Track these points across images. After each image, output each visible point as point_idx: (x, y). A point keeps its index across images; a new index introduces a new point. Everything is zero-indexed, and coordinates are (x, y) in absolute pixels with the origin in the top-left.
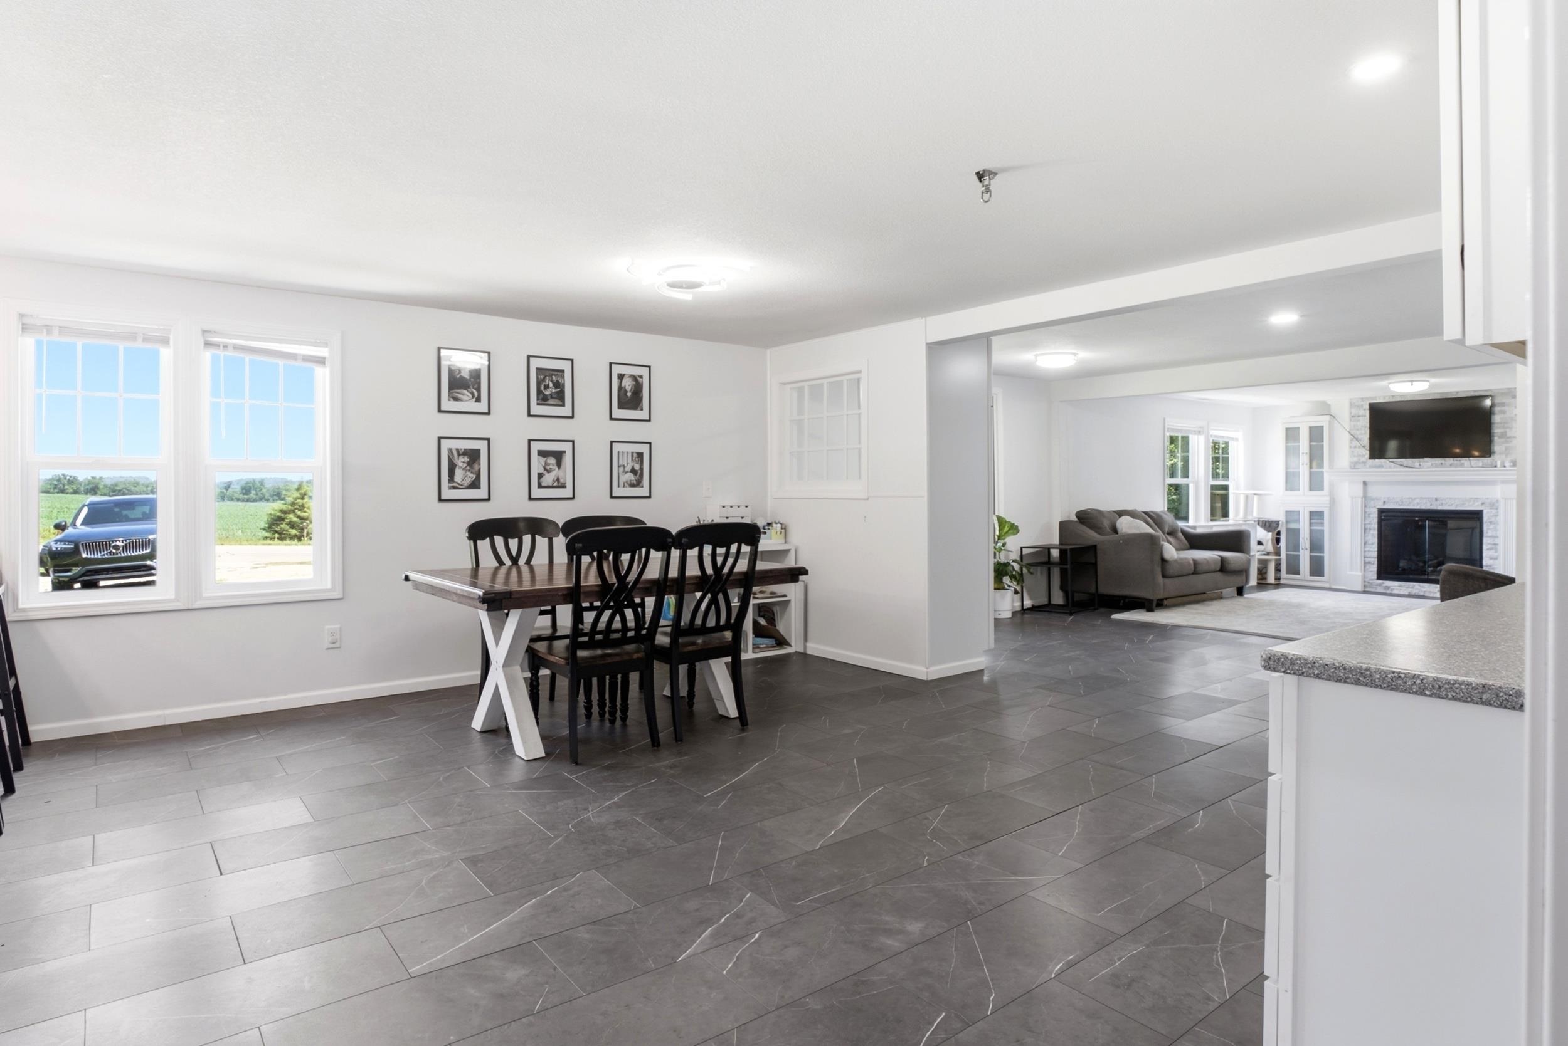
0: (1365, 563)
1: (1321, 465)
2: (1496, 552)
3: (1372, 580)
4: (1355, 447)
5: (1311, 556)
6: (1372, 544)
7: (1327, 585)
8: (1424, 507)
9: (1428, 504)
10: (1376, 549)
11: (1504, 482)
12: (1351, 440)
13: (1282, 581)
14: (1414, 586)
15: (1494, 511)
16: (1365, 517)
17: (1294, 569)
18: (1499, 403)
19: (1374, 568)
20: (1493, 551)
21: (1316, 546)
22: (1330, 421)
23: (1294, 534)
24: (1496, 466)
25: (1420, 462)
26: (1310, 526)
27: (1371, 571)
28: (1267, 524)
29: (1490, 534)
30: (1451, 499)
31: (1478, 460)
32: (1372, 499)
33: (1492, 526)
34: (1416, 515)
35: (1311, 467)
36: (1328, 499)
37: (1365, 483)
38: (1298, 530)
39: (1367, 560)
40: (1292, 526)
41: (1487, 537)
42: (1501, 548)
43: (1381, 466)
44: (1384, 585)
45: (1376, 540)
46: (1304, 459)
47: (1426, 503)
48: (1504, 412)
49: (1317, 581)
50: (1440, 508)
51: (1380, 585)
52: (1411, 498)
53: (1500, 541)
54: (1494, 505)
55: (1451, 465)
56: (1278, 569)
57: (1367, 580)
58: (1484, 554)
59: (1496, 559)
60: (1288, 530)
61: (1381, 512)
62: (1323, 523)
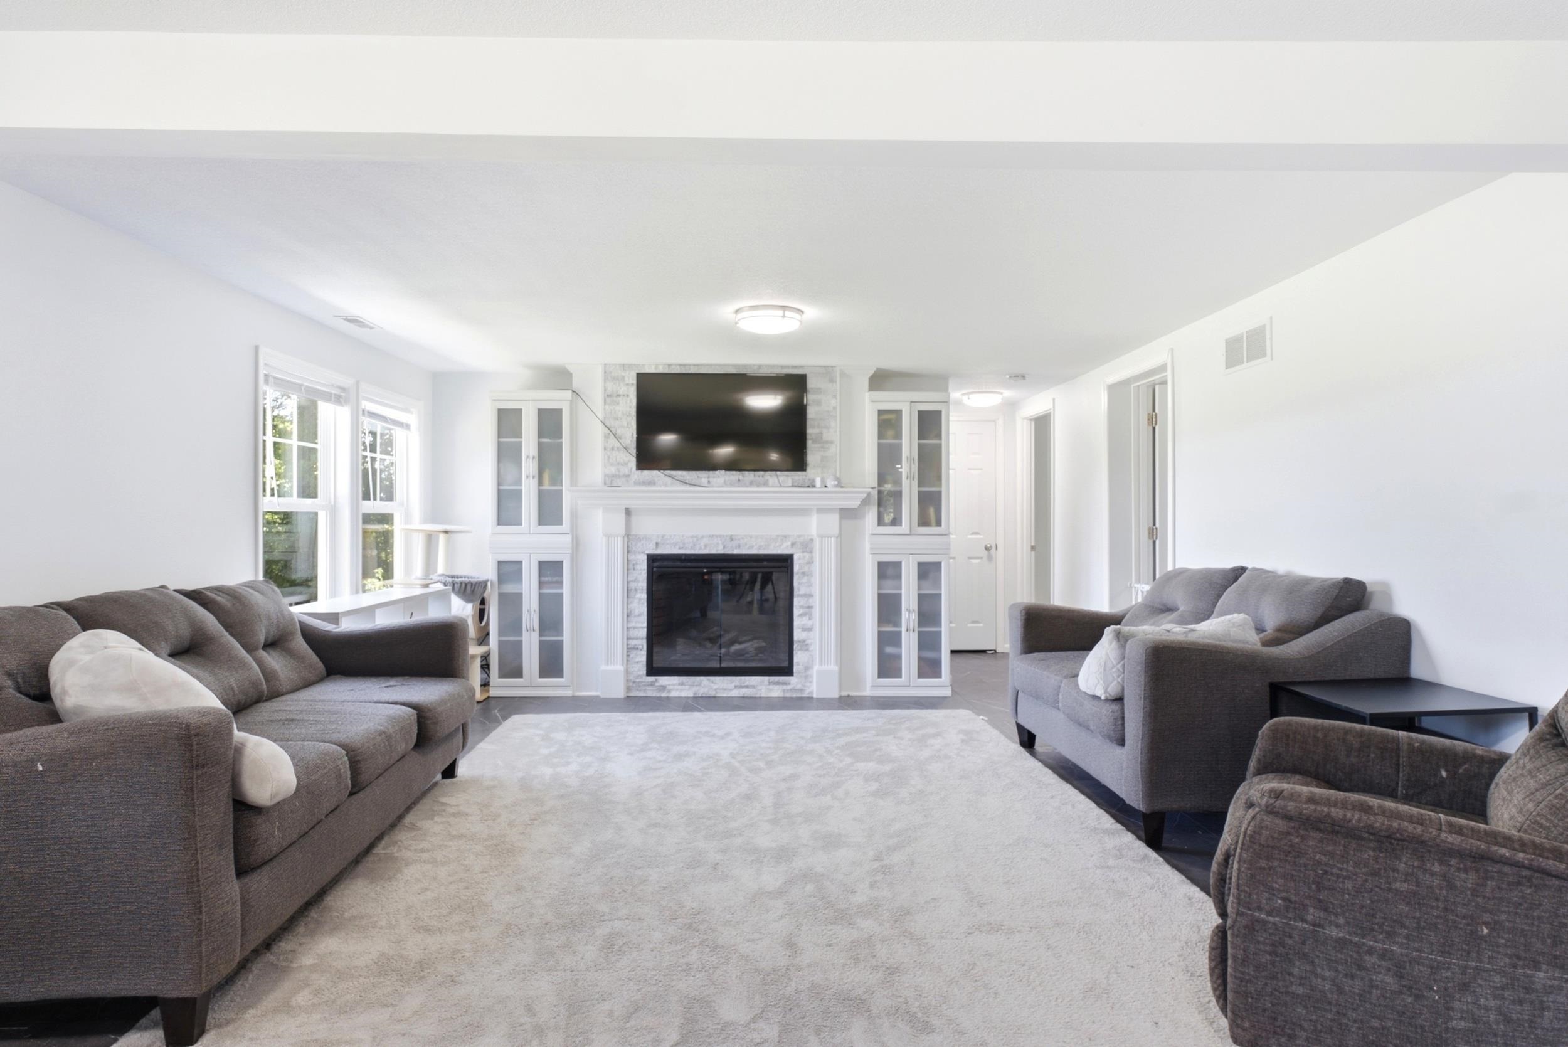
0: (629, 649)
1: (557, 479)
2: (810, 619)
3: (639, 676)
4: (613, 449)
5: (541, 642)
6: (640, 615)
7: (568, 693)
8: (714, 552)
9: (721, 547)
10: (645, 625)
11: (821, 510)
12: (606, 437)
13: (493, 692)
14: (701, 681)
15: (807, 555)
16: (628, 570)
17: (513, 670)
18: (812, 388)
19: (641, 657)
20: (807, 618)
21: (550, 622)
22: (571, 401)
23: (511, 603)
24: (814, 486)
25: (709, 477)
26: (540, 588)
27: (638, 662)
28: (469, 587)
29: (802, 592)
30: (751, 537)
31: (787, 476)
32: (639, 539)
33: (805, 580)
34: (703, 564)
35: (540, 483)
36: (568, 538)
37: (628, 512)
38: (519, 596)
39: (633, 643)
40: (509, 588)
41: (799, 596)
42: (816, 612)
43: (652, 483)
44: (657, 684)
45: (644, 609)
46: (529, 467)
47: (718, 543)
48: (819, 403)
49: (551, 687)
50: (736, 552)
51: (652, 684)
52: (696, 537)
53: (816, 602)
54: (807, 546)
55: (751, 484)
56: (486, 667)
57: (631, 678)
58: (796, 623)
59: (809, 630)
60: (502, 597)
61: (652, 559)
62: (562, 582)
